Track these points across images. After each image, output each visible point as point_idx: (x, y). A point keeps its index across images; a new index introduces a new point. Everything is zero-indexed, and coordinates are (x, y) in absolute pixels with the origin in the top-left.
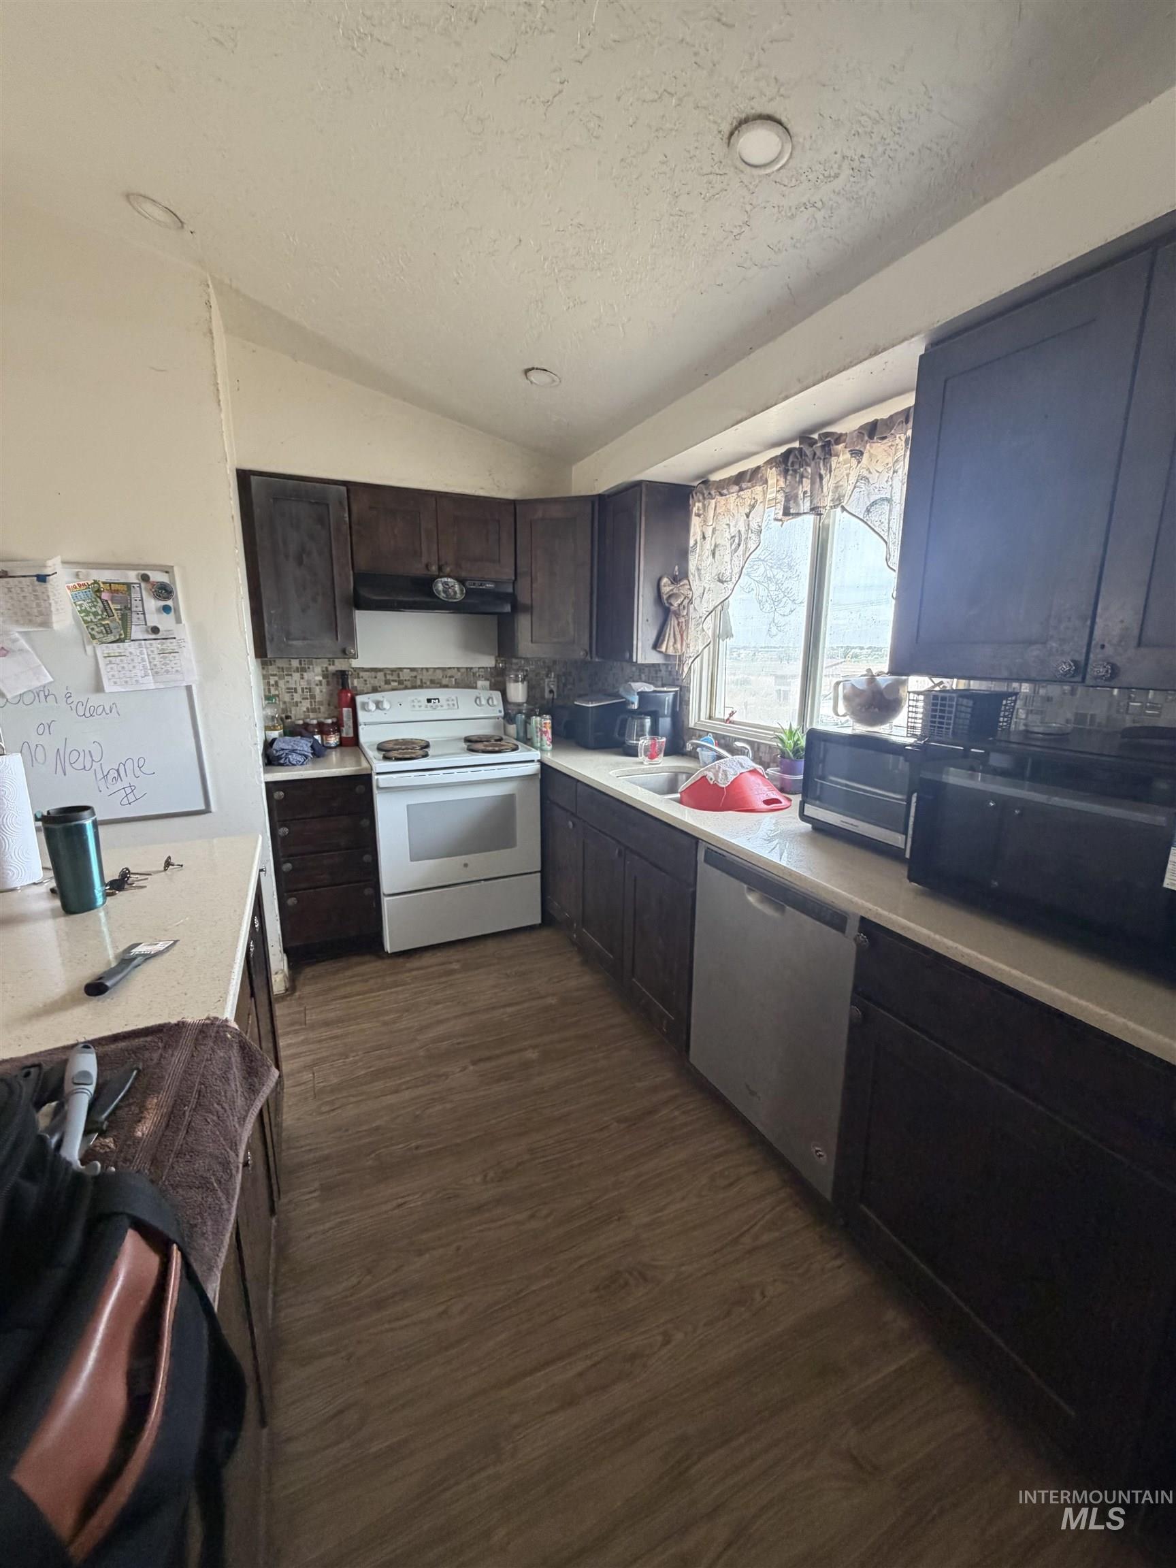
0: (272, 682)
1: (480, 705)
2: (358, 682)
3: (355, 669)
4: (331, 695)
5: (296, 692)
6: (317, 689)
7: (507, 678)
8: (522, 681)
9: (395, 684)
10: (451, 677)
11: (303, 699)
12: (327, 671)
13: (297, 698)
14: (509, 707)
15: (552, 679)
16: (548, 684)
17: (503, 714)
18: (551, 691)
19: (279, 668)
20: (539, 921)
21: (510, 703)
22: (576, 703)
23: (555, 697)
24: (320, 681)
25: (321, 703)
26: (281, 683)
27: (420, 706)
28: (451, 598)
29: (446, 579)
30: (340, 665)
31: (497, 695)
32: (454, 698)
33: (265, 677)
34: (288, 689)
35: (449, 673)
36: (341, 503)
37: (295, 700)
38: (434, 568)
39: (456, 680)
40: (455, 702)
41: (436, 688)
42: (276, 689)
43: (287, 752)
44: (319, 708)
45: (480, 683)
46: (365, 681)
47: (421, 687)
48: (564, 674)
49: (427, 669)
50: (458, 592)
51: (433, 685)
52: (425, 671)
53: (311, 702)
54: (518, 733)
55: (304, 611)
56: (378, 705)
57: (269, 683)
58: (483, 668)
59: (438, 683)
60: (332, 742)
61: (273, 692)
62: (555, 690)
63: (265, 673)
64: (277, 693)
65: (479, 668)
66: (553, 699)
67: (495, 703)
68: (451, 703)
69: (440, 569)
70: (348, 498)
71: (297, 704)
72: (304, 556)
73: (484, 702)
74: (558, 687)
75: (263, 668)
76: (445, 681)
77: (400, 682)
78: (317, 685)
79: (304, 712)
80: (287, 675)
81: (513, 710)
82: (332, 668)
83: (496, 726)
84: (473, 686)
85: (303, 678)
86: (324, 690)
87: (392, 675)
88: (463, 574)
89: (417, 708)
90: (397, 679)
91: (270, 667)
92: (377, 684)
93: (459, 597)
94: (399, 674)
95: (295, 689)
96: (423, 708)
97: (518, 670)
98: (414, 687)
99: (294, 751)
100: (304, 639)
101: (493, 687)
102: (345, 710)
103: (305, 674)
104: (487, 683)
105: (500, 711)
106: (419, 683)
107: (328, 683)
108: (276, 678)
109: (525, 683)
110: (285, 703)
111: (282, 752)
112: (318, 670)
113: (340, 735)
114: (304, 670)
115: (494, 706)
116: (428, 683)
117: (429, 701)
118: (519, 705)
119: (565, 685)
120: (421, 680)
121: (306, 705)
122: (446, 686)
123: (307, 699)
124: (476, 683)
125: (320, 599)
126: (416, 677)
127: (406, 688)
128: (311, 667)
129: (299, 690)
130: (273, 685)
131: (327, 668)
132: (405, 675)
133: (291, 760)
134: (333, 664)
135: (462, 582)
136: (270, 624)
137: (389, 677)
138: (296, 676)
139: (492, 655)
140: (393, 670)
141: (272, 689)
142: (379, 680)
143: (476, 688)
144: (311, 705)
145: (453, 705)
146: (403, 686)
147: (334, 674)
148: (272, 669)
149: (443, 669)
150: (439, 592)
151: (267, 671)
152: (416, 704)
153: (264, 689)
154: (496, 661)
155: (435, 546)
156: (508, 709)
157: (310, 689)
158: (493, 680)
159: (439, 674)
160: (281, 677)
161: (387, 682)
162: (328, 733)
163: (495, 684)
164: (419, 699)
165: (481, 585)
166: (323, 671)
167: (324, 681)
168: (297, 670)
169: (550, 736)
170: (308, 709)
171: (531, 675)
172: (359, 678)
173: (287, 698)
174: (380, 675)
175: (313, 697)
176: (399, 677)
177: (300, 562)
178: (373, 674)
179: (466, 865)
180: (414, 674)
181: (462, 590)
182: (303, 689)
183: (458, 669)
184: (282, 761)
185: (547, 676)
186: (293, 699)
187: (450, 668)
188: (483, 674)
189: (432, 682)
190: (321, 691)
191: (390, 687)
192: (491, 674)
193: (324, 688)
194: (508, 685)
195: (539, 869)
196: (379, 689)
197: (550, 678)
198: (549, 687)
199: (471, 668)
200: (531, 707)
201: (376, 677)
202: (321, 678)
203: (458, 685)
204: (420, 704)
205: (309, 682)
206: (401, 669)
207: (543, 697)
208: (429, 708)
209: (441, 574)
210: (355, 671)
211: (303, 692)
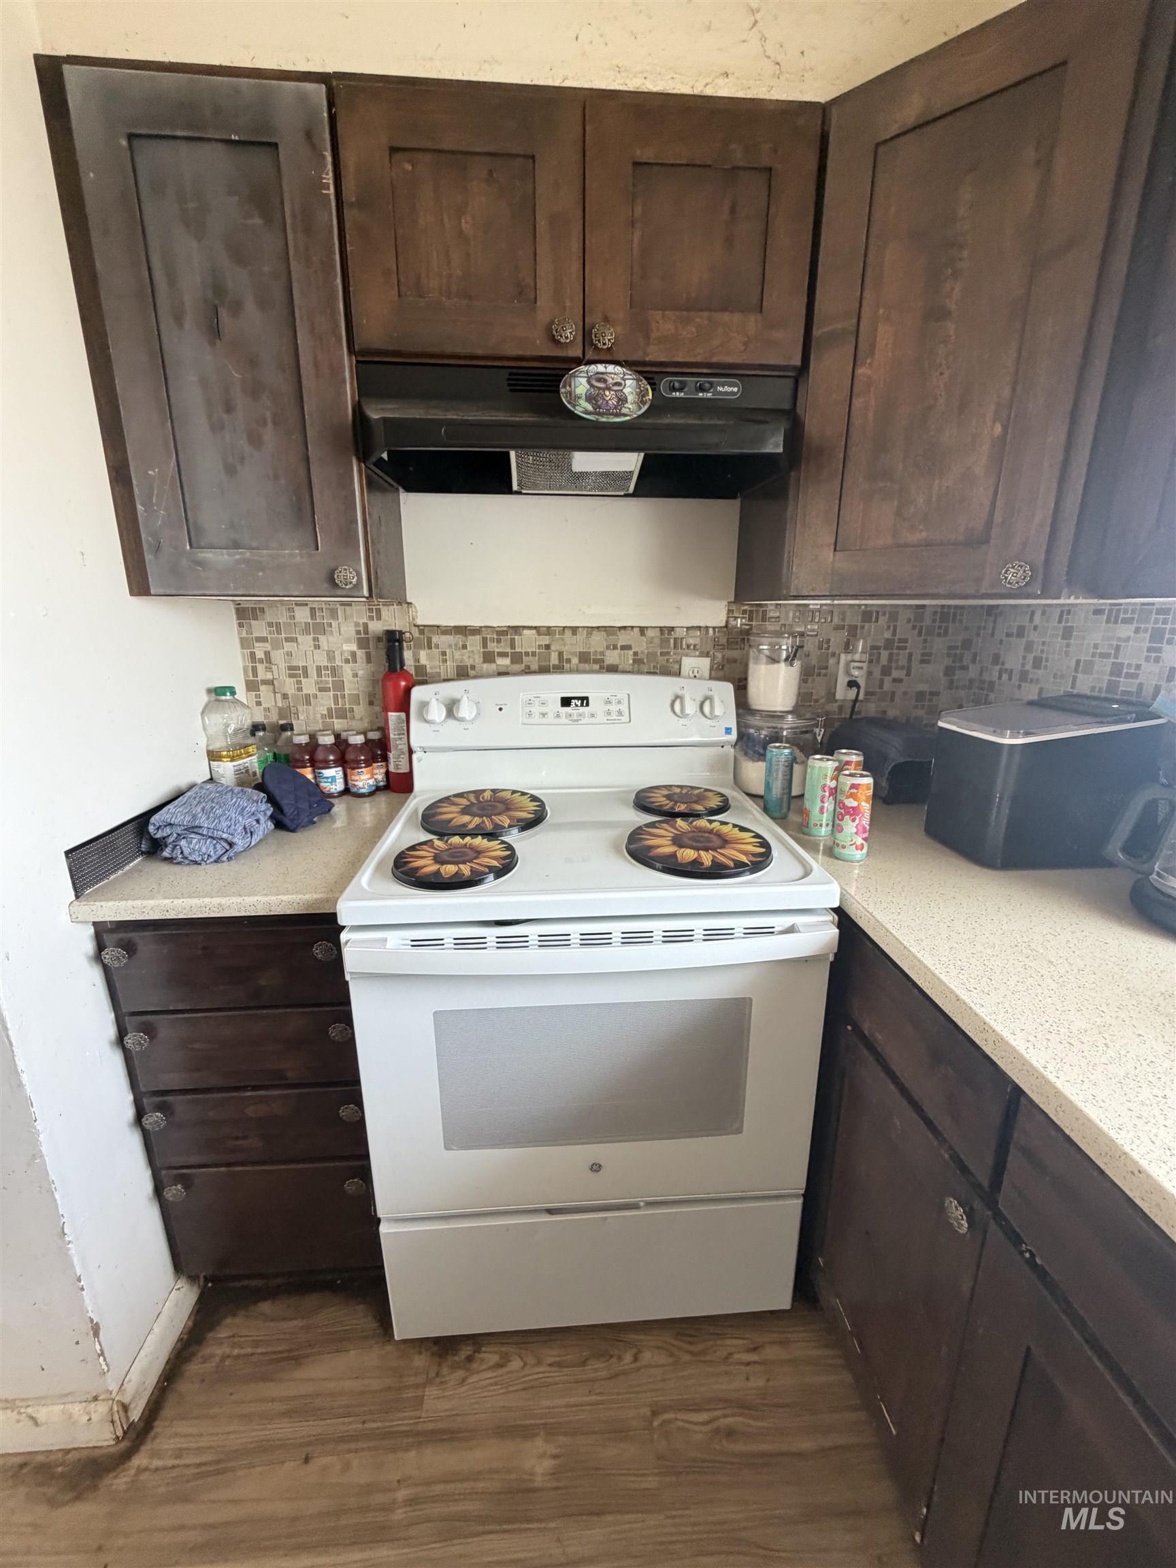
0: (260, 654)
1: (683, 714)
2: (430, 658)
3: (422, 629)
4: (374, 682)
5: (306, 675)
6: (347, 671)
7: (753, 653)
8: (790, 660)
9: (504, 662)
10: (626, 648)
11: (321, 690)
12: (366, 632)
13: (309, 686)
14: (755, 721)
15: (857, 657)
16: (848, 664)
17: (734, 736)
18: (852, 684)
19: (270, 625)
20: (783, 1300)
21: (753, 712)
22: (941, 724)
23: (861, 697)
24: (354, 654)
25: (356, 699)
26: (278, 656)
27: (544, 715)
28: (608, 414)
29: (600, 368)
30: (392, 619)
31: (725, 692)
32: (622, 695)
33: (245, 643)
34: (290, 668)
35: (623, 639)
36: (309, 135)
37: (305, 691)
38: (569, 333)
39: (635, 654)
40: (624, 708)
41: (592, 672)
42: (269, 669)
43: (179, 830)
44: (352, 710)
45: (690, 663)
46: (444, 654)
47: (559, 669)
48: (889, 644)
49: (574, 630)
50: (630, 398)
51: (587, 666)
52: (568, 633)
53: (335, 697)
54: (768, 786)
55: (230, 470)
56: (451, 708)
57: (253, 655)
58: (699, 628)
59: (596, 661)
60: (360, 784)
61: (262, 674)
62: (862, 682)
63: (244, 635)
64: (269, 676)
65: (688, 628)
66: (856, 700)
67: (718, 712)
68: (614, 708)
69: (586, 335)
70: (333, 119)
71: (307, 700)
72: (224, 314)
73: (691, 708)
74: (870, 673)
75: (240, 625)
76: (612, 657)
77: (517, 658)
78: (347, 661)
79: (323, 716)
80: (287, 640)
81: (759, 729)
82: (377, 627)
83: (716, 765)
84: (670, 670)
85: (317, 647)
86: (360, 673)
87: (499, 641)
88: (655, 354)
89: (537, 719)
90: (508, 650)
91: (253, 622)
92: (469, 662)
93: (632, 409)
94: (513, 640)
95: (305, 669)
96: (550, 718)
97: (779, 634)
98: (544, 670)
99: (193, 829)
100: (236, 545)
101: (719, 672)
102: (392, 715)
103: (322, 639)
104: (706, 662)
105: (728, 731)
106: (554, 660)
107: (369, 659)
108: (268, 646)
109: (797, 663)
110: (285, 696)
111: (168, 831)
112: (349, 630)
113: (387, 766)
114: (321, 629)
115: (712, 717)
116: (575, 661)
117: (566, 702)
118: (779, 716)
119: (886, 671)
120: (561, 654)
121: (325, 702)
122: (613, 669)
123: (328, 690)
124: (679, 663)
125: (269, 434)
126: (548, 647)
127: (528, 671)
128: (334, 624)
129: (313, 672)
130: (261, 661)
131: (366, 626)
132: (528, 643)
133: (186, 851)
134: (379, 618)
135: (648, 372)
136: (148, 505)
137: (493, 647)
138: (306, 641)
139: (720, 598)
140: (502, 632)
141: (261, 668)
142: (472, 652)
143: (678, 674)
144: (336, 702)
145: (620, 713)
146: (522, 667)
147: (379, 639)
148: (259, 628)
149: (608, 630)
150: (574, 399)
151: (250, 632)
152: (536, 709)
153: (245, 669)
154: (730, 611)
155: (576, 266)
156: (748, 726)
157: (334, 671)
158: (719, 655)
159: (597, 643)
160: (277, 645)
161: (489, 657)
162: (356, 765)
163: (722, 667)
164: (544, 696)
165: (702, 389)
166: (358, 632)
167: (361, 654)
168: (306, 629)
169: (866, 822)
170: (329, 710)
171: (810, 645)
172: (430, 647)
173: (289, 686)
174: (474, 642)
175: (339, 686)
176: (513, 646)
177: (214, 332)
178: (459, 639)
179: (596, 1168)
180: (546, 640)
181: (642, 394)
182: (319, 669)
183: (642, 630)
184: (166, 853)
185: (848, 647)
186: (300, 689)
187: (624, 628)
188: (697, 641)
189: (584, 658)
190: (355, 675)
191: (492, 667)
192: (716, 644)
193: (362, 668)
194: (751, 666)
195: (802, 1192)
196: (472, 673)
197: (853, 652)
198: (848, 673)
199: (672, 629)
200: (801, 723)
201: (464, 647)
202: (354, 647)
203: (641, 666)
204: (544, 709)
205: (331, 656)
206: (517, 629)
207: (831, 695)
208: (564, 720)
209: (590, 355)
210: (422, 632)
211: (319, 675)
